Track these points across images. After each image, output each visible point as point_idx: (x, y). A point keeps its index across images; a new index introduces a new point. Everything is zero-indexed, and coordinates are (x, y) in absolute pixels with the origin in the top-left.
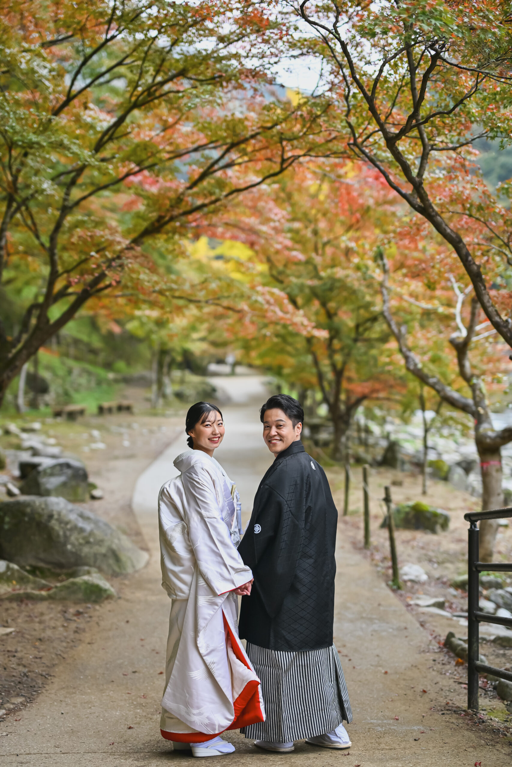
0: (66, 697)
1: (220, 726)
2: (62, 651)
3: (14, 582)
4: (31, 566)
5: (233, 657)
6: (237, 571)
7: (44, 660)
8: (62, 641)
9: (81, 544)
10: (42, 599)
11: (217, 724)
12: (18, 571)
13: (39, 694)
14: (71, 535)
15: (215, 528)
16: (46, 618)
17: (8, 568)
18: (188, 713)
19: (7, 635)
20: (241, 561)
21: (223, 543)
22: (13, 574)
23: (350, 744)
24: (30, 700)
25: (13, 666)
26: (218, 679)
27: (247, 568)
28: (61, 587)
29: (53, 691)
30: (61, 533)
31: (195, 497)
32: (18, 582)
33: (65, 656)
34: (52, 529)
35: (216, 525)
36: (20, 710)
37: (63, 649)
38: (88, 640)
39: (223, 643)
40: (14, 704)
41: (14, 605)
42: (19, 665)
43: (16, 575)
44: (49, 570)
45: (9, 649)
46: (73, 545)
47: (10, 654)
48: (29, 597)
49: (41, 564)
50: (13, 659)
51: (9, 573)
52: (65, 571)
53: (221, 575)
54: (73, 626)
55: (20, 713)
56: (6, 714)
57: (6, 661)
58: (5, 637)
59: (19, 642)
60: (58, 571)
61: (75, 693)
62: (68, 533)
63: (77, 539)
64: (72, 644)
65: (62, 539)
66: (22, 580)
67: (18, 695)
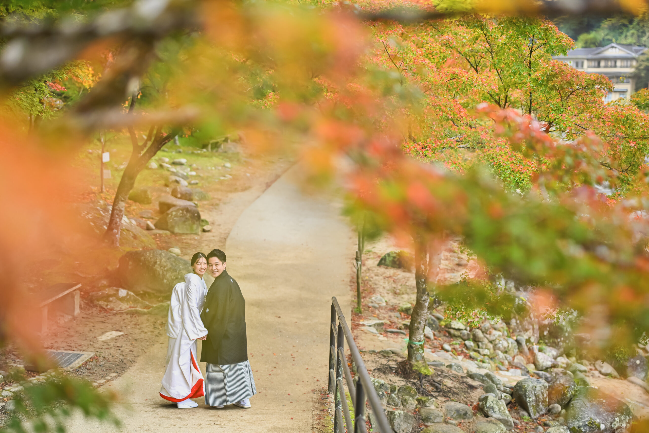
0: (138, 374)
1: (182, 396)
2: (145, 348)
3: (131, 302)
4: (143, 291)
5: (193, 368)
6: (201, 331)
7: (134, 353)
8: (147, 341)
9: (173, 280)
10: (145, 314)
11: (181, 394)
12: (133, 296)
13: (125, 372)
14: (166, 274)
15: (193, 311)
16: (144, 326)
17: (128, 294)
18: (170, 388)
19: (119, 336)
20: (203, 326)
21: (196, 318)
22: (130, 297)
23: (250, 406)
24: (120, 375)
25: (117, 355)
26: (185, 376)
27: (206, 329)
28: (155, 307)
29: (133, 371)
30: (161, 273)
31: (188, 296)
32: (132, 302)
33: (146, 351)
34: (156, 270)
35: (194, 310)
36: (113, 380)
37: (146, 346)
38: (161, 342)
39: (189, 361)
40: (111, 377)
41: (129, 316)
42: (120, 355)
43: (132, 298)
44: (153, 294)
45: (118, 345)
46: (168, 280)
47: (118, 348)
48: (138, 313)
49: (149, 290)
50: (118, 351)
51: (128, 297)
52: (162, 295)
53: (193, 331)
54: (156, 332)
55: (112, 382)
56: (106, 382)
57: (115, 352)
58: (117, 338)
59: (125, 341)
60: (159, 295)
61: (143, 372)
62: (165, 273)
63: (171, 277)
64: (152, 343)
65: (161, 277)
66: (135, 301)
67: (114, 372)
